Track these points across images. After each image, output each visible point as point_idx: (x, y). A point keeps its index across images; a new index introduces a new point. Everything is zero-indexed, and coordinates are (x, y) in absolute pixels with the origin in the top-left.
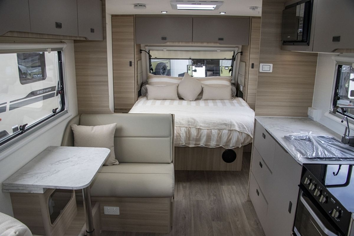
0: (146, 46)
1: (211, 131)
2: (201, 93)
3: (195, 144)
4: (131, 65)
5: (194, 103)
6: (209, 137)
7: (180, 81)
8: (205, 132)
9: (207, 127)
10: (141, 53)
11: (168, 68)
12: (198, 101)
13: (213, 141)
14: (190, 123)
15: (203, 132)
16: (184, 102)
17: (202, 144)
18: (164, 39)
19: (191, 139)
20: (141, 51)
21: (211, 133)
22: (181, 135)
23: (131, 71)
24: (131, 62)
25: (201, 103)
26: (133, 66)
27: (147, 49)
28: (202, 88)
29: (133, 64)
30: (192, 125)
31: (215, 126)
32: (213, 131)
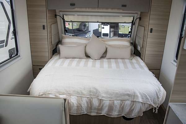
0: (61, 11)
1: (114, 102)
2: (106, 52)
3: (97, 113)
4: (44, 28)
6: (111, 108)
7: (88, 41)
8: (107, 103)
9: (109, 98)
10: (56, 17)
12: (102, 60)
13: (115, 111)
14: (92, 94)
15: (104, 103)
17: (104, 113)
18: (73, 5)
19: (92, 108)
20: (56, 15)
21: (114, 104)
22: (83, 105)
23: (45, 34)
24: (44, 26)
25: (105, 60)
26: (46, 29)
27: (61, 14)
28: (107, 49)
29: (46, 27)
30: (93, 95)
31: (117, 97)
32: (115, 102)
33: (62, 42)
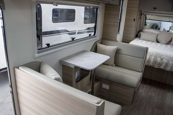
0: (145, 12)
1: (169, 62)
2: (171, 41)
3: (158, 67)
4: (134, 21)
5: (164, 46)
6: (167, 65)
7: (160, 32)
8: (165, 61)
9: (167, 59)
10: (141, 15)
11: (159, 27)
12: (167, 45)
13: (169, 67)
16: (159, 44)
17: (162, 67)
18: (155, 8)
19: (156, 63)
20: (141, 14)
21: (169, 63)
22: (151, 60)
23: (134, 24)
24: (134, 19)
25: (169, 46)
26: (135, 21)
27: (145, 13)
28: (172, 38)
29: (135, 20)
30: (158, 56)
31: (172, 60)
32: (170, 62)
33: (143, 31)
